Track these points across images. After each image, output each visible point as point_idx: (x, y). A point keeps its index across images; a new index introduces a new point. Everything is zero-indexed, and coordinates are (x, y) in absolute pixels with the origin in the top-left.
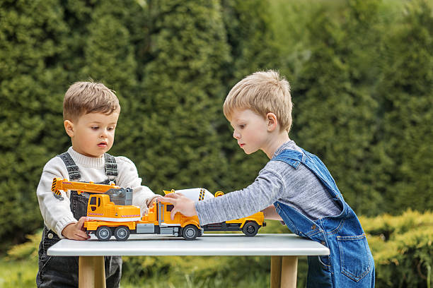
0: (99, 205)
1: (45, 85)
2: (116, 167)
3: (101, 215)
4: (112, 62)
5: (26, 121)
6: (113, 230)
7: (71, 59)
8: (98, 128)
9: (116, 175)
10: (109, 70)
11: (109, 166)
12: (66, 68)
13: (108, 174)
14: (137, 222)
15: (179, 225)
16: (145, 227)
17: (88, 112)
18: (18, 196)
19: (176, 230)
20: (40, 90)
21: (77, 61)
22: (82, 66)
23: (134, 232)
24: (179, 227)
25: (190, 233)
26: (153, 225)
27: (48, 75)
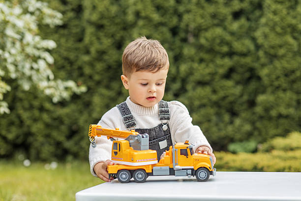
0: (119, 151)
1: (232, 34)
2: (168, 112)
3: (120, 159)
4: (285, 12)
5: (219, 61)
6: (132, 172)
7: (252, 12)
8: (147, 84)
9: (168, 119)
10: (282, 19)
11: (162, 112)
12: (248, 19)
13: (161, 119)
14: (153, 165)
15: (192, 167)
16: (161, 170)
17: (137, 71)
18: (214, 118)
19: (190, 172)
20: (228, 38)
21: (257, 13)
22: (261, 16)
23: (151, 174)
24: (192, 170)
25: (202, 175)
26: (168, 168)
27: (235, 26)
